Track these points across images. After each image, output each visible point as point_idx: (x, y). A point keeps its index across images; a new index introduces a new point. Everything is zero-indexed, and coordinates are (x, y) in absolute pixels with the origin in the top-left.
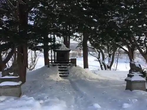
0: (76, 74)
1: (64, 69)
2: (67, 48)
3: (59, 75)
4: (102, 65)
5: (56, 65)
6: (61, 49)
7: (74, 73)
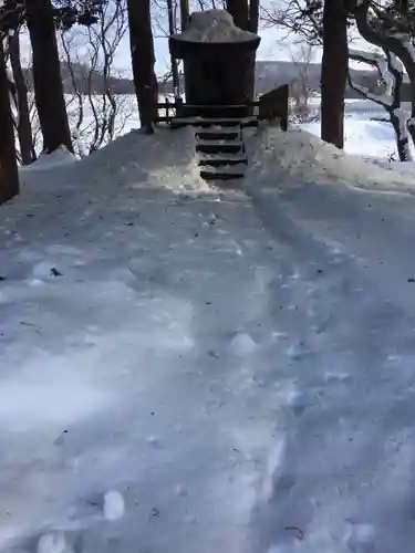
0: (284, 163)
1: (222, 142)
2: (239, 30)
3: (200, 169)
4: (406, 141)
5: (185, 125)
6: (210, 36)
7: (274, 160)
